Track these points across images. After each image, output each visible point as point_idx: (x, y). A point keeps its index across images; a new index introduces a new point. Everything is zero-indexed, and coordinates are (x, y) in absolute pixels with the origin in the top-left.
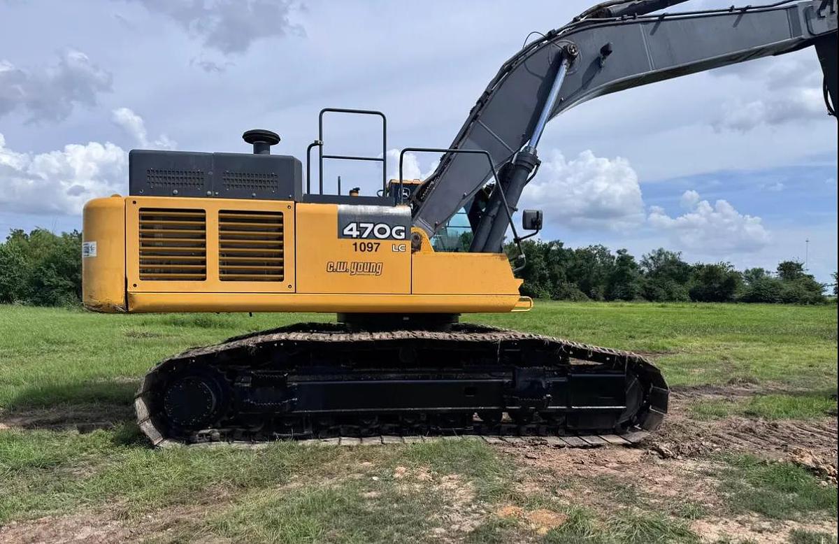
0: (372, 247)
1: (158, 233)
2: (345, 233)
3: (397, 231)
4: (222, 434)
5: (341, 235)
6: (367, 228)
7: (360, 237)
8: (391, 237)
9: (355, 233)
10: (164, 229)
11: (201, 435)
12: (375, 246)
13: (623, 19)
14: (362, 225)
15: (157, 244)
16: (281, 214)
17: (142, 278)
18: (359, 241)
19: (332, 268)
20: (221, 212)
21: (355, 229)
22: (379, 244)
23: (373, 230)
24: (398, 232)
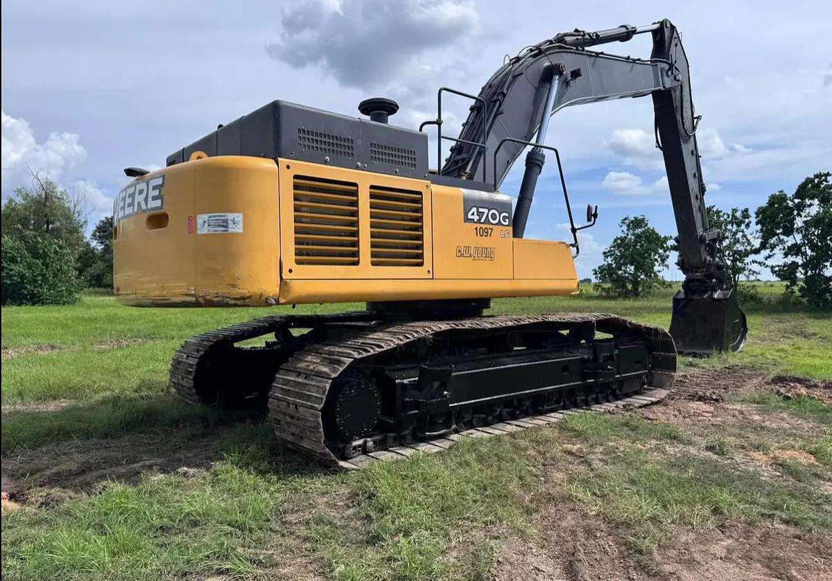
0: (487, 232)
1: (305, 206)
2: (469, 217)
3: (504, 216)
4: (375, 442)
5: (467, 220)
6: (484, 213)
7: (479, 221)
8: (499, 223)
9: (476, 218)
10: (310, 202)
11: (355, 448)
12: (490, 231)
13: (577, 49)
14: (481, 210)
15: (304, 220)
16: (420, 193)
17: (298, 262)
18: (479, 226)
19: (460, 254)
20: (372, 187)
21: (475, 213)
22: (492, 229)
23: (487, 216)
24: (505, 218)
